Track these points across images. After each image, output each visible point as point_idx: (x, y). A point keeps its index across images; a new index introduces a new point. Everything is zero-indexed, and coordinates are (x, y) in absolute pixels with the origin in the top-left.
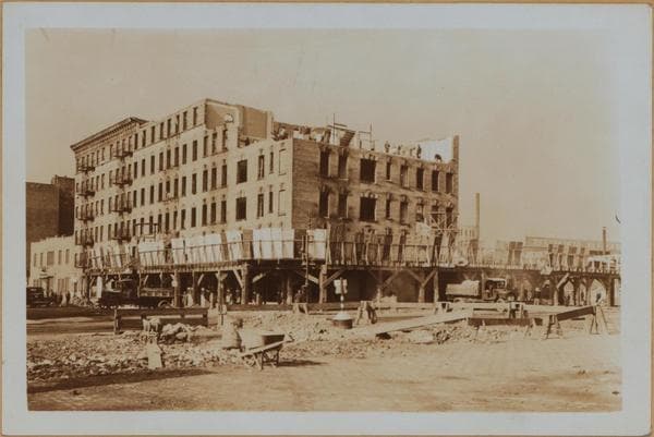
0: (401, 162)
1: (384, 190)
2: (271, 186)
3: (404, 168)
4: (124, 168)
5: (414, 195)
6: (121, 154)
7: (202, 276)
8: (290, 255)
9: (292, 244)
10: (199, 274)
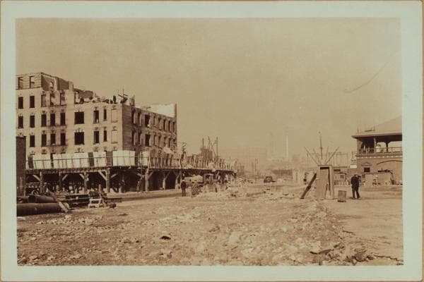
0: (158, 117)
1: (152, 131)
2: (105, 128)
3: (159, 119)
5: (163, 133)
7: (66, 175)
8: (133, 164)
9: (134, 159)
10: (63, 175)
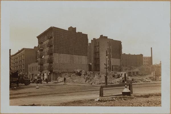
4: (50, 42)
6: (49, 38)
